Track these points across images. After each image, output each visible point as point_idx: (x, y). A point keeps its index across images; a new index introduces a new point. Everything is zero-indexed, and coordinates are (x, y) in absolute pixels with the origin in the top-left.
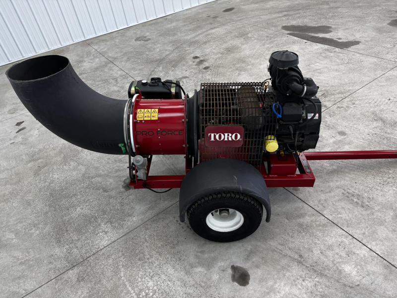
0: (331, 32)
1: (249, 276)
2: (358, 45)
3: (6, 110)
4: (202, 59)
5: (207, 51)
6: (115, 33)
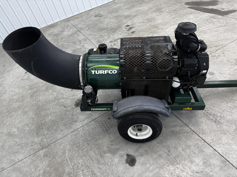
1: (136, 160)
4: (131, 27)
5: (135, 21)
6: (84, 13)
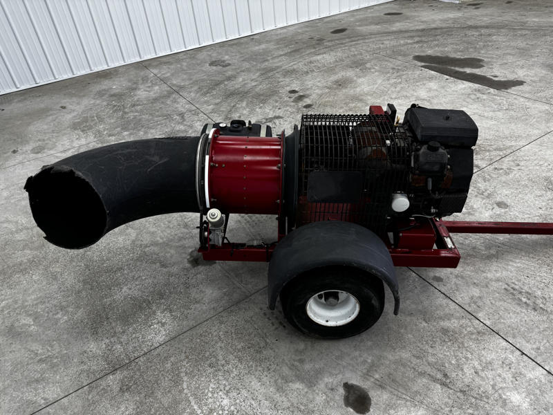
0: (482, 66)
1: (370, 399)
2: (521, 86)
3: (29, 147)
4: (302, 94)
5: (309, 83)
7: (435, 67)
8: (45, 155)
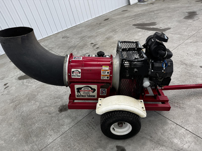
0: (156, 25)
1: (125, 150)
2: (170, 30)
5: (97, 40)
6: (52, 36)
7: (140, 27)
8: (5, 80)
